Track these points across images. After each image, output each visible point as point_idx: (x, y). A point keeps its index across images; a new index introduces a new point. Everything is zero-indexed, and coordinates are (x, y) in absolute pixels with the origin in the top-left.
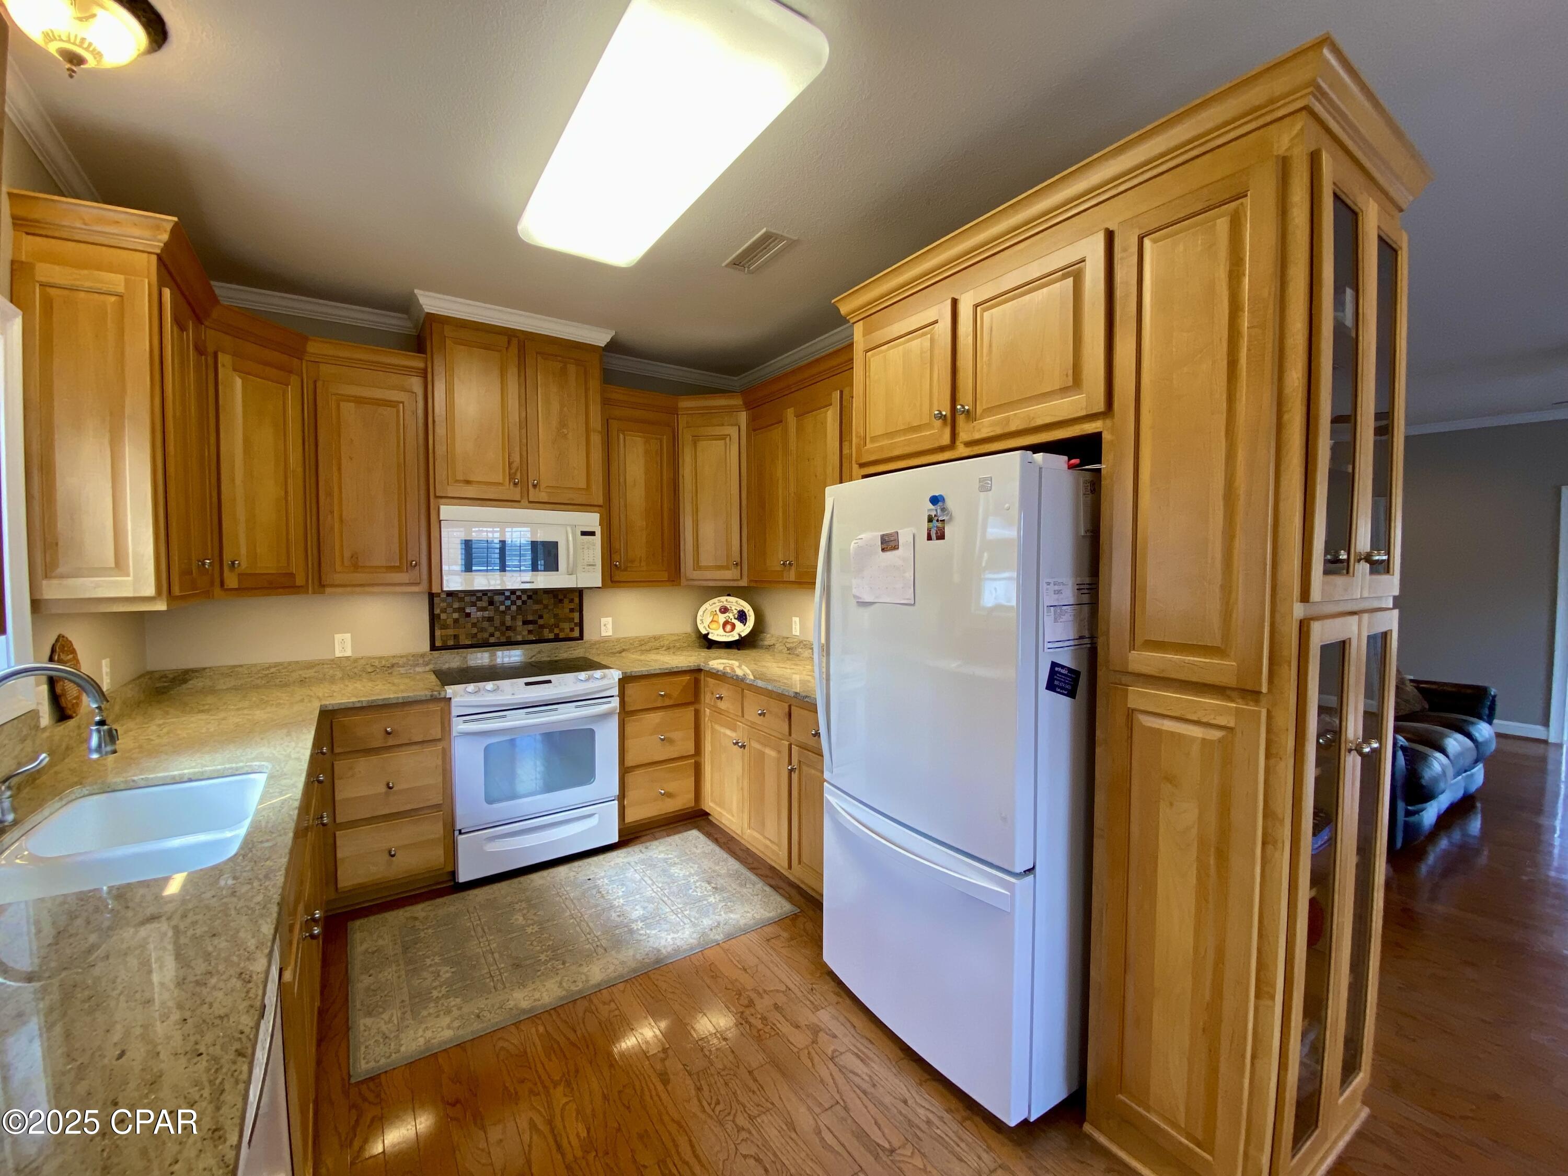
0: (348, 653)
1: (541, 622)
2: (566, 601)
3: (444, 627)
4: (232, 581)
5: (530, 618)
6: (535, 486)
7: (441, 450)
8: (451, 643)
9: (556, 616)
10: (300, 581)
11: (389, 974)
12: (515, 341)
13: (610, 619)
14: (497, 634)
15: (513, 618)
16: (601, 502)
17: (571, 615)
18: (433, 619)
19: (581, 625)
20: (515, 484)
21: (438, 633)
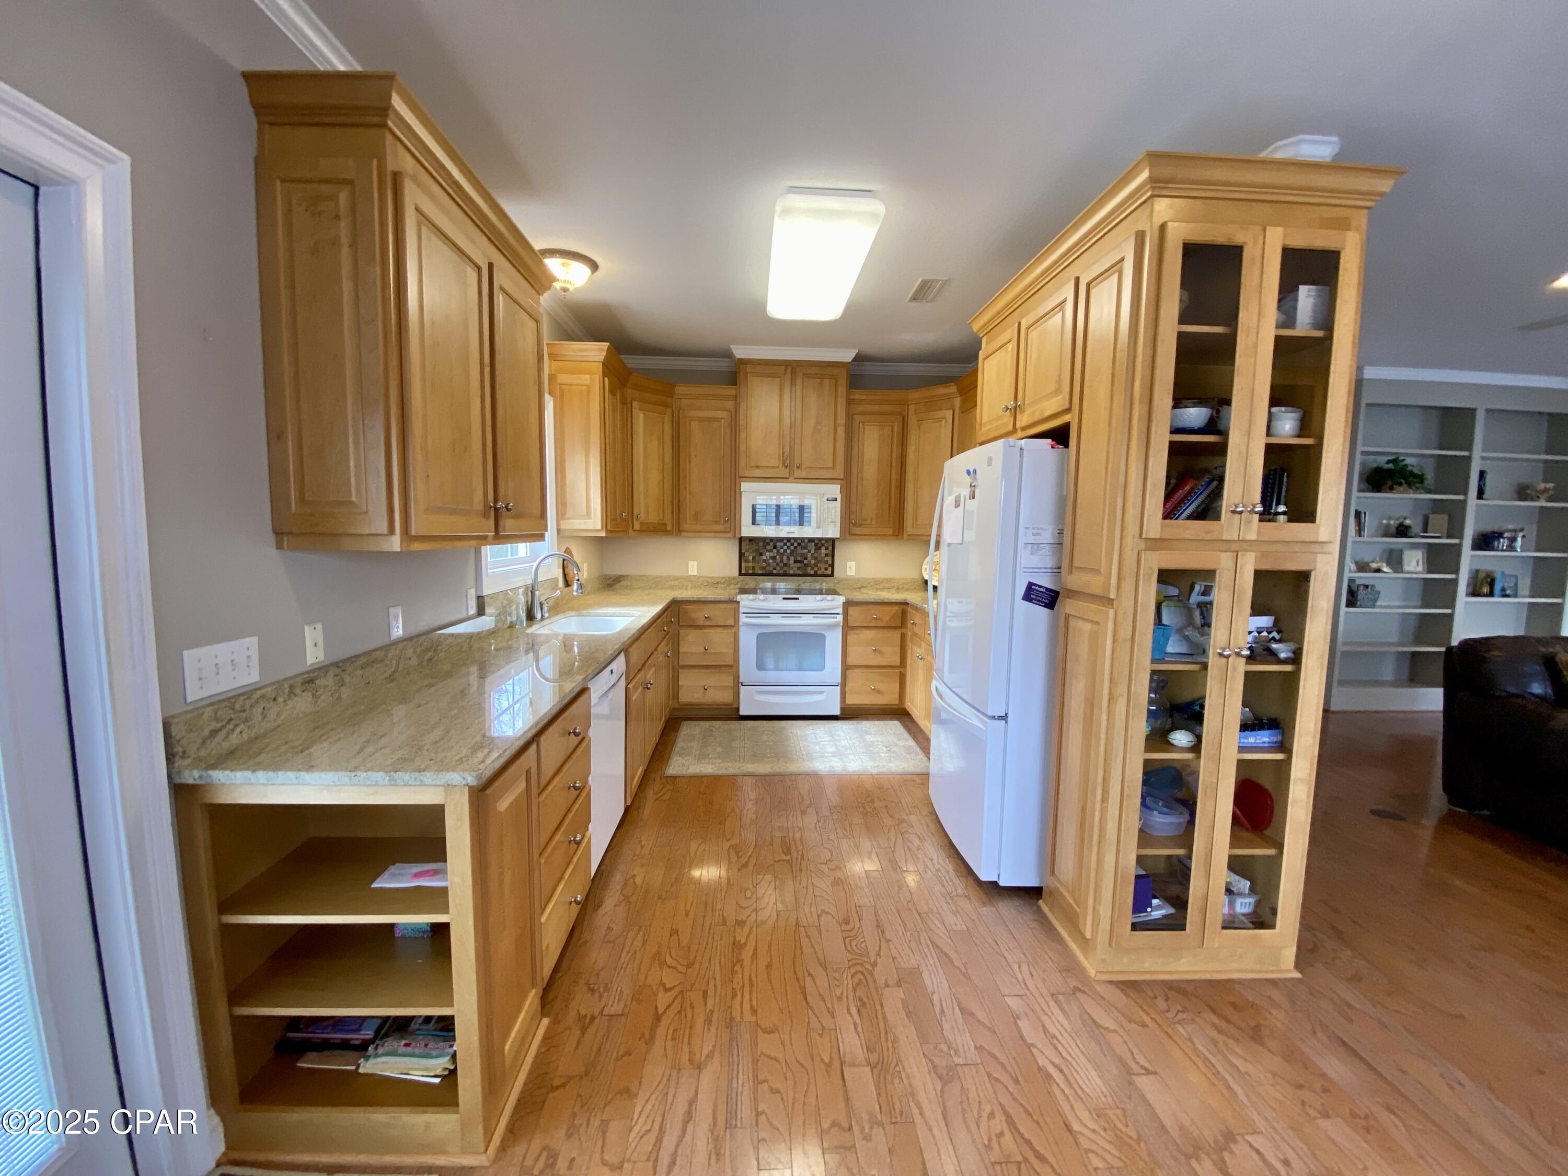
0: (695, 573)
1: (805, 562)
2: (823, 548)
3: (747, 561)
4: (637, 526)
5: (799, 558)
6: (798, 468)
7: (743, 447)
8: (750, 572)
9: (816, 558)
10: (669, 528)
12: (789, 369)
13: (854, 563)
14: (778, 568)
15: (788, 558)
16: (842, 477)
17: (826, 559)
18: (741, 555)
19: (832, 566)
20: (786, 467)
21: (743, 565)
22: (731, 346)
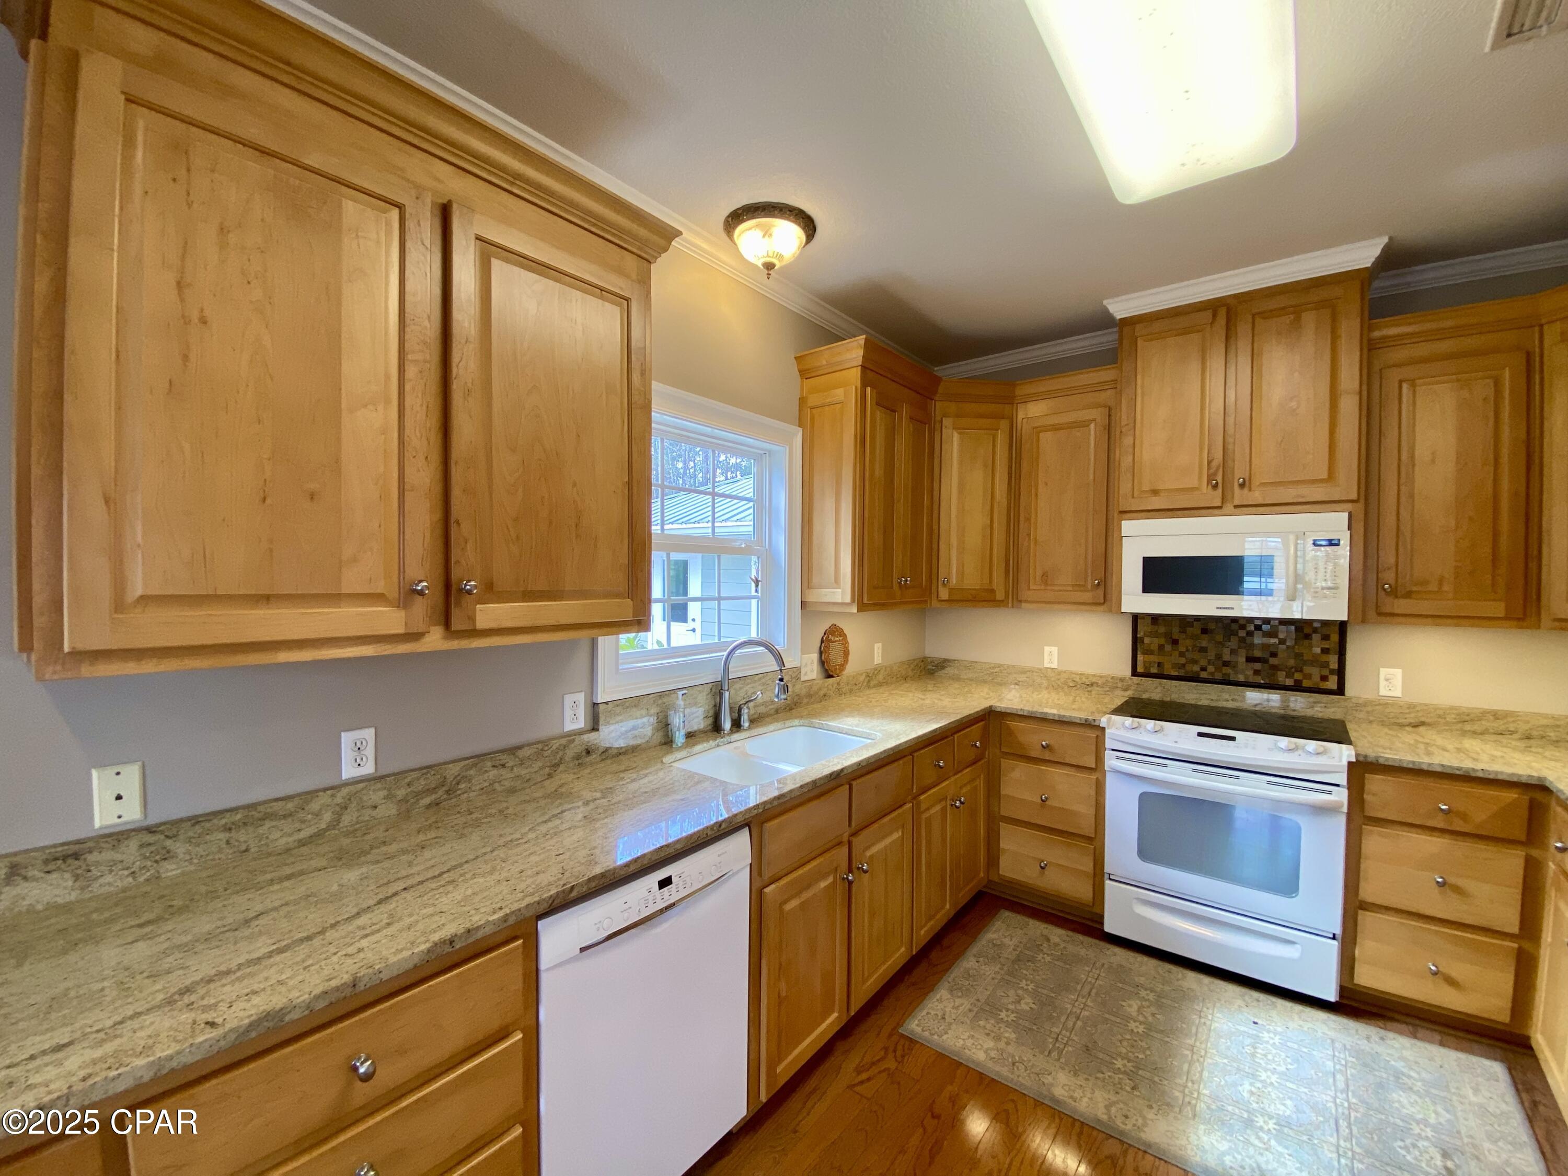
0: (1055, 665)
1: (1273, 661)
2: (1316, 637)
3: (1148, 652)
4: (944, 594)
5: (1257, 653)
6: (1242, 486)
7: (1127, 461)
8: (1154, 670)
9: (1298, 656)
10: (1000, 596)
11: (990, 970)
12: (1222, 312)
13: (1398, 673)
14: (1211, 669)
15: (1233, 652)
16: (1354, 496)
17: (1324, 658)
18: (1136, 641)
19: (1341, 673)
20: (1215, 487)
21: (1140, 658)
22: (1105, 302)
